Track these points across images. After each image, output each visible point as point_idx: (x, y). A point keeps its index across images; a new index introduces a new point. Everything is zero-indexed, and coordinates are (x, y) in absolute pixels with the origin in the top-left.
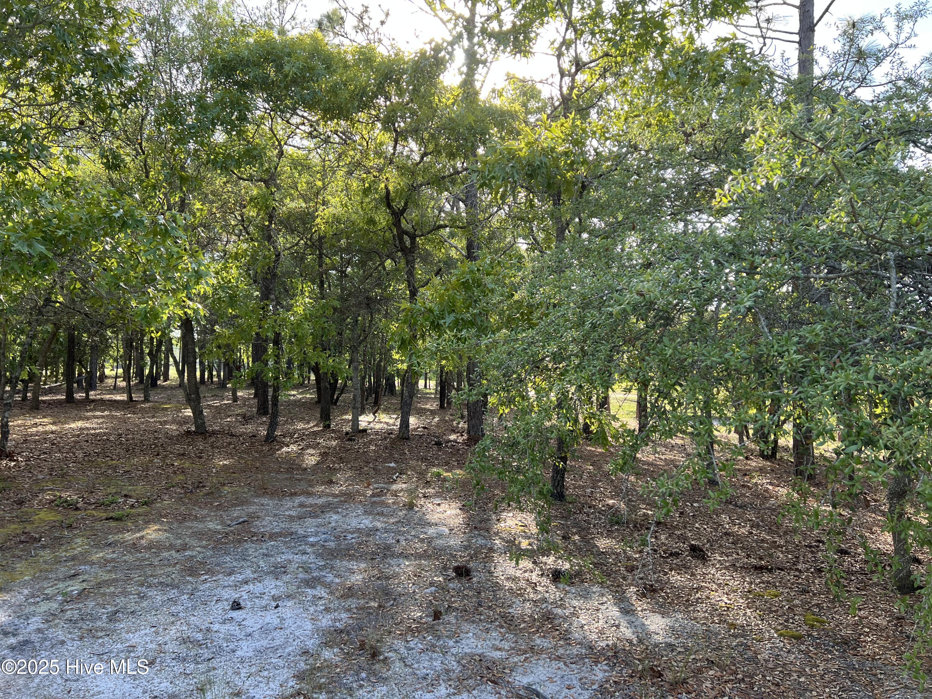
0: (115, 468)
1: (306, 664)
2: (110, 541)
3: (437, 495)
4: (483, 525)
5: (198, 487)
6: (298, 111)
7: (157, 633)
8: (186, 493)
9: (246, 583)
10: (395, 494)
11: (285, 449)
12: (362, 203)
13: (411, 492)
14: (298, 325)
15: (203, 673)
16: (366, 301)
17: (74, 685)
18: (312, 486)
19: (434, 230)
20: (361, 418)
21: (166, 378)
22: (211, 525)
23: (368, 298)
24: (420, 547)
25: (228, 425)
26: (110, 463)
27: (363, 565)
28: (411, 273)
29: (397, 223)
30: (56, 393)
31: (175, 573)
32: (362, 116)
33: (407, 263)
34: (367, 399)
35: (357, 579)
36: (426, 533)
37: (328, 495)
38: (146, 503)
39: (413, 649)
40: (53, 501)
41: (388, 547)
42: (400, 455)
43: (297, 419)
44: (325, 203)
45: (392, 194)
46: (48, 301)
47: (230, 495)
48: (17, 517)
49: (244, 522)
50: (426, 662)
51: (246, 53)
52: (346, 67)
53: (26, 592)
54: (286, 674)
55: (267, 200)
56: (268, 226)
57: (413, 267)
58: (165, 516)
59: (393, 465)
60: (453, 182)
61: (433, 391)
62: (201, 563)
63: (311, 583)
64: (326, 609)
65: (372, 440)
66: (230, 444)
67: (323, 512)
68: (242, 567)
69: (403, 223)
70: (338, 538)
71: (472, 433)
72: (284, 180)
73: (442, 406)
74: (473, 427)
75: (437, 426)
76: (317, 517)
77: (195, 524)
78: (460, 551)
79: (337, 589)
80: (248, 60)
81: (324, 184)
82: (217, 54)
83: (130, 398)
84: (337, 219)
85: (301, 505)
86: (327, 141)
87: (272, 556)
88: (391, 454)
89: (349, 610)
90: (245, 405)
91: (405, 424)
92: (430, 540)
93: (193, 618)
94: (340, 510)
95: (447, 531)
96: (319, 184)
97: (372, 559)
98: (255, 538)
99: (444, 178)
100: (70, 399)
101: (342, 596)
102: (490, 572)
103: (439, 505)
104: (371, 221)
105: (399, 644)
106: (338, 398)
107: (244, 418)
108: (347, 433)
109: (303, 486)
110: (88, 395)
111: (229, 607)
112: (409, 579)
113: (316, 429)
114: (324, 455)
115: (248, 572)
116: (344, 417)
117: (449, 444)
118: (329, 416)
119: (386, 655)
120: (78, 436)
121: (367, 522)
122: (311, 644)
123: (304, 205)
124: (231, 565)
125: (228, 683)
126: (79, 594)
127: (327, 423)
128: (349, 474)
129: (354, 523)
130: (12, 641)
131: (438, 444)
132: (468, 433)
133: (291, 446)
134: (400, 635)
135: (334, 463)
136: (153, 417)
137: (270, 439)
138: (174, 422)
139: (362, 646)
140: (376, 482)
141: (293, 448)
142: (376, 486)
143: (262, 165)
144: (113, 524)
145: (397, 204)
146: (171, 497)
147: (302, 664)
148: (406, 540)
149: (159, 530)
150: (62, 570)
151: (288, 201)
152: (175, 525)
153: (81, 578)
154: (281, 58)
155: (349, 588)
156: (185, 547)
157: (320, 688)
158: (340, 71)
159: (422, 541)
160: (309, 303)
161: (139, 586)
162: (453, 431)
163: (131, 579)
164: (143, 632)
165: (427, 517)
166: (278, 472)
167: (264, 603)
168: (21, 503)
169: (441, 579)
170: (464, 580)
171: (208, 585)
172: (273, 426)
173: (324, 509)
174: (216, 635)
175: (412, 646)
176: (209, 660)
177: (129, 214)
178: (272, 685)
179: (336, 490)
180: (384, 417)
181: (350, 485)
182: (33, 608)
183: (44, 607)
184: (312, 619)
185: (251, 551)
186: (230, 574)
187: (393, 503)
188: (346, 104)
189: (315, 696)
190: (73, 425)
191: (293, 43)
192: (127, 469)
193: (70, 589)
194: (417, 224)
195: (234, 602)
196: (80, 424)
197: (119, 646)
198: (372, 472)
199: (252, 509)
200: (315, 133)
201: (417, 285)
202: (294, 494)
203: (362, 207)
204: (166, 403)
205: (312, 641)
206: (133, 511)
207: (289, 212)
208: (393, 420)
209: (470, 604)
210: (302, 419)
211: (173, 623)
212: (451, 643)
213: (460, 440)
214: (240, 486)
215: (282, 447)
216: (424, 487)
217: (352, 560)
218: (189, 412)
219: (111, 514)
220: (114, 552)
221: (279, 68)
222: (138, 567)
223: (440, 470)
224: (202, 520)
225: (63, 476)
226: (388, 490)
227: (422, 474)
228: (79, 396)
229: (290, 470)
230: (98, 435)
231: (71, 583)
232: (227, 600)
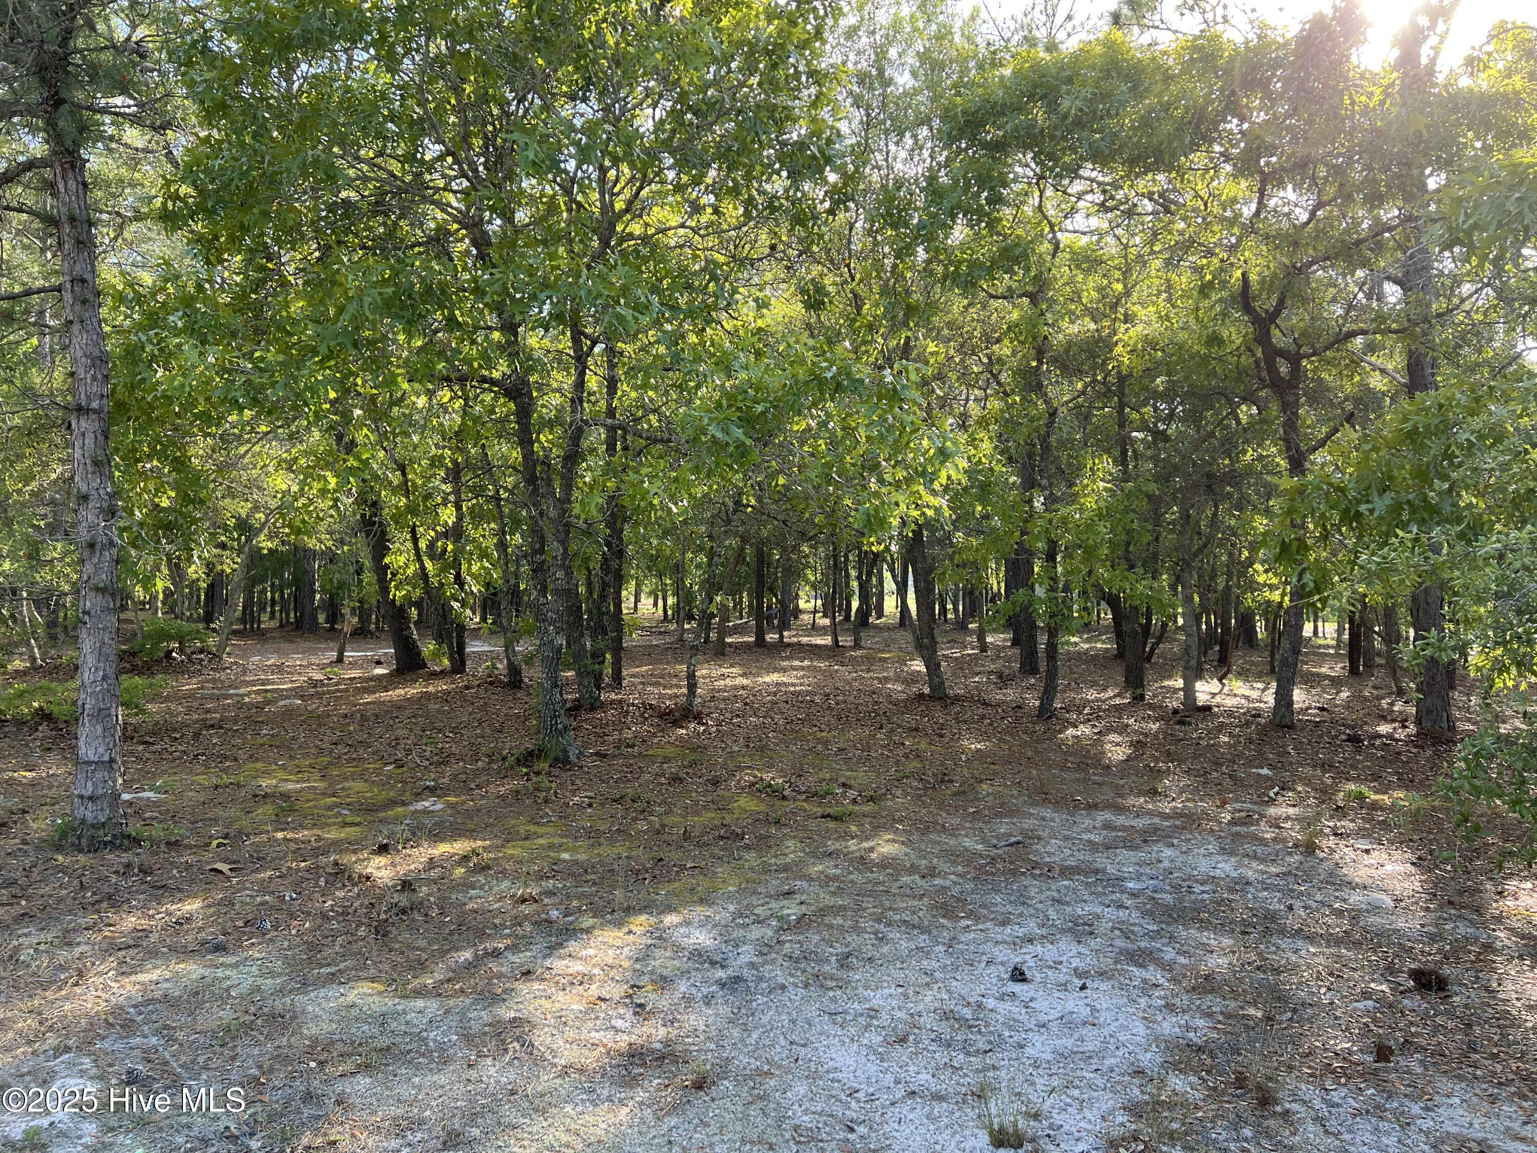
0: (826, 743)
1: (1142, 1092)
2: (831, 849)
3: (1361, 833)
4: (1466, 899)
5: (942, 781)
6: (1081, 172)
7: (906, 996)
8: (926, 788)
9: (1030, 941)
10: (1275, 824)
11: (1070, 732)
12: (1198, 309)
13: (1306, 822)
14: (1088, 526)
15: (978, 1071)
16: (1204, 480)
17: (802, 1052)
18: (1122, 796)
19: (1337, 342)
20: (1199, 685)
21: (880, 615)
22: (968, 843)
23: (1209, 476)
24: (1339, 926)
25: (976, 688)
26: (819, 735)
27: (1227, 942)
28: (1291, 425)
29: (1263, 338)
30: (741, 634)
31: (923, 910)
32: (1198, 158)
33: (1285, 407)
34: (1205, 654)
35: (1218, 963)
36: (1344, 900)
37: (1151, 813)
38: (871, 799)
39: (1338, 1105)
40: (753, 784)
41: (1272, 917)
42: (1279, 755)
43: (1084, 682)
44: (1128, 319)
45: (1255, 287)
46: (738, 503)
47: (991, 798)
48: (713, 802)
49: (1018, 843)
50: (1368, 1135)
51: (1001, 93)
52: (1168, 78)
53: (732, 908)
54: (1107, 1102)
55: (1034, 326)
56: (1038, 368)
57: (1296, 414)
58: (901, 821)
59: (1265, 771)
60: (1379, 247)
61: (1334, 643)
62: (958, 900)
63: (1140, 958)
64: (1167, 1006)
65: (1222, 725)
66: (983, 717)
67: (1145, 841)
68: (1021, 915)
69: (1278, 338)
70: (1177, 888)
71: (1427, 724)
72: (1059, 291)
73: (1353, 670)
74: (1429, 712)
75: (1347, 706)
76: (1136, 848)
77: (943, 838)
78: (1420, 942)
79: (1185, 976)
80: (1004, 105)
81: (1125, 286)
82: (955, 106)
83: (836, 641)
84: (1150, 343)
85: (1107, 826)
86: (1130, 213)
87: (1068, 904)
88: (1261, 753)
89: (1209, 1015)
90: (999, 657)
91: (1284, 698)
92: (1355, 915)
93: (954, 983)
94: (1175, 841)
95: (1389, 903)
96: (1119, 287)
97: (1244, 933)
98: (1038, 872)
99: (1358, 243)
100: (760, 641)
101: (1194, 988)
102: (1492, 992)
103: (1367, 851)
104: (1215, 340)
105: (1307, 1090)
106: (1152, 650)
107: (1000, 677)
108: (1175, 711)
109: (1107, 795)
110: (782, 636)
111: (1007, 976)
112: (1318, 978)
113: (1118, 701)
114: (1137, 745)
115: (1032, 924)
116: (1167, 683)
117: (1378, 742)
118: (1142, 680)
119: (1288, 1106)
120: (775, 694)
121: (1226, 867)
122: (1148, 1059)
123: (1092, 326)
124: (1004, 910)
125: (1019, 1094)
126: (799, 921)
127: (1139, 691)
128: (1185, 781)
129: (1204, 866)
130: (721, 974)
131: (1354, 740)
132: (1418, 721)
133: (1081, 727)
134: (1311, 1075)
135: (1157, 760)
136: (868, 671)
137: (1045, 713)
138: (897, 679)
139: (1241, 1081)
140: (1237, 801)
141: (1084, 730)
142: (1238, 806)
143: (1027, 269)
144: (832, 825)
145: (1265, 303)
146: (906, 794)
147: (1136, 1091)
148: (1306, 908)
149: (894, 841)
150: (774, 884)
151: (1065, 324)
152: (915, 837)
153: (799, 898)
154: (1056, 88)
155: (1207, 978)
156: (931, 873)
157: (1172, 1137)
158: (1157, 89)
159: (1339, 913)
160: (1105, 489)
161: (875, 921)
162: (1384, 717)
163: (864, 910)
164: (886, 991)
165: (1345, 871)
166: (1063, 768)
167: (1062, 978)
168: (715, 783)
169: (1384, 987)
170: (1433, 997)
171: (973, 935)
172: (1048, 694)
173: (1148, 837)
174: (993, 1015)
175: (1336, 1100)
176: (986, 1052)
177: (845, 371)
178: (1087, 1113)
179: (1166, 807)
180: (1239, 687)
181: (1188, 800)
182: (742, 932)
183: (756, 932)
184: (1145, 1018)
185: (1033, 891)
186: (1004, 924)
187: (1274, 840)
188: (1170, 143)
189: (1165, 1149)
190: (767, 679)
191: (1075, 58)
192: (841, 745)
193: (786, 912)
194: (1302, 335)
195: (1015, 969)
196: (774, 677)
197: (856, 1006)
198: (1227, 782)
199: (1028, 823)
200: (1110, 204)
201: (1303, 447)
202: (1092, 807)
203: (1197, 318)
204: (883, 651)
205: (1149, 1055)
206: (857, 808)
207: (1069, 343)
208: (1258, 693)
209: (1453, 1043)
210: (1094, 684)
211: (927, 984)
212: (1416, 1109)
213: (1401, 734)
214: (1006, 786)
215: (1067, 728)
216: (1332, 817)
217: (1207, 929)
218: (918, 666)
219: (829, 810)
220: (836, 866)
221: (1052, 106)
222: (871, 893)
223: (1364, 789)
224: (953, 832)
225: (762, 749)
226: (1262, 816)
227: (1325, 794)
228: (772, 637)
229: (1082, 766)
230: (798, 693)
231: (785, 902)
232: (1003, 964)
